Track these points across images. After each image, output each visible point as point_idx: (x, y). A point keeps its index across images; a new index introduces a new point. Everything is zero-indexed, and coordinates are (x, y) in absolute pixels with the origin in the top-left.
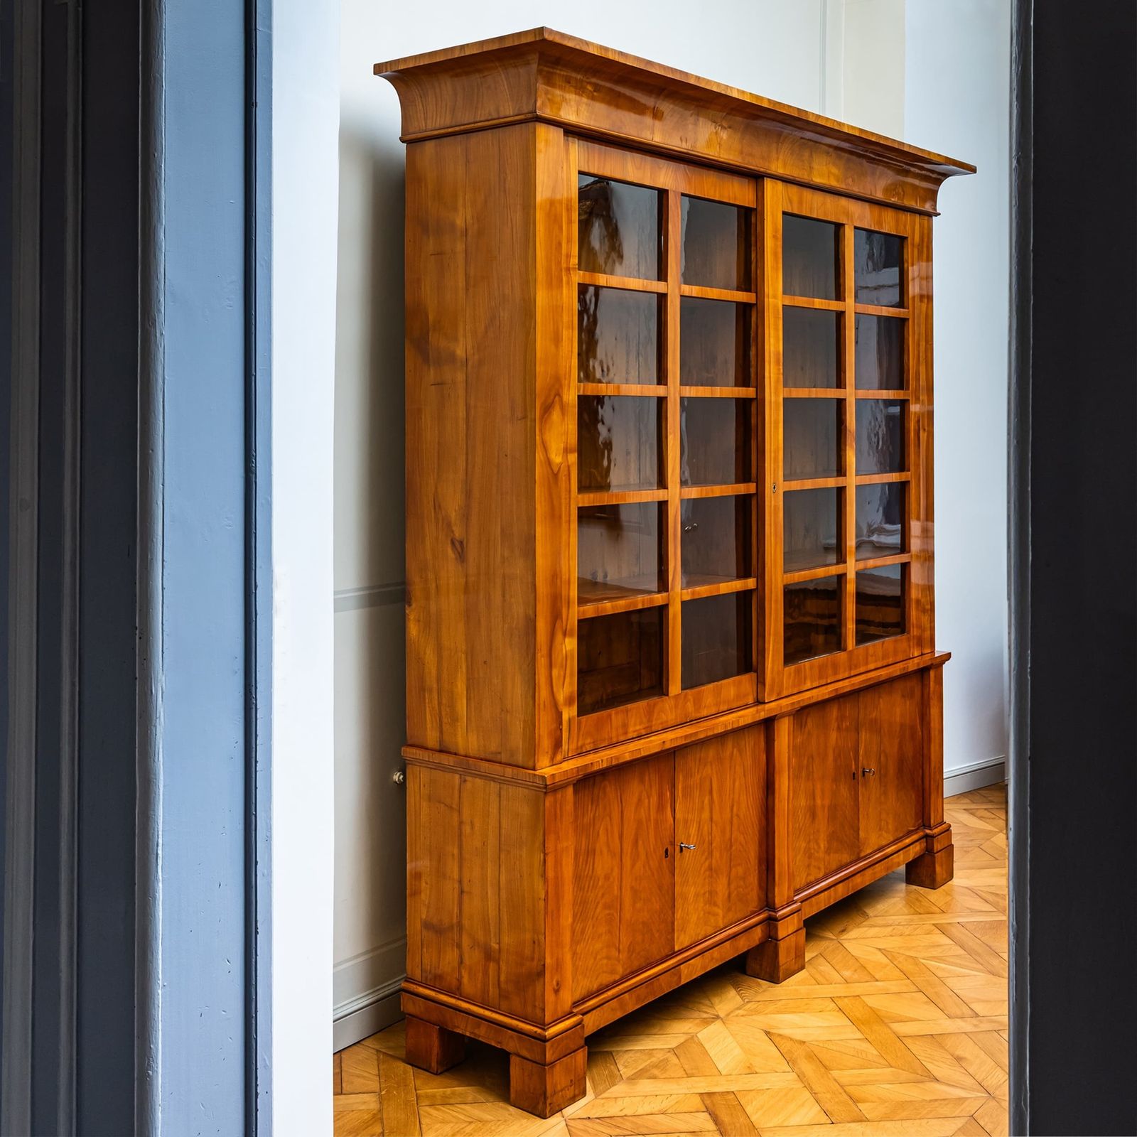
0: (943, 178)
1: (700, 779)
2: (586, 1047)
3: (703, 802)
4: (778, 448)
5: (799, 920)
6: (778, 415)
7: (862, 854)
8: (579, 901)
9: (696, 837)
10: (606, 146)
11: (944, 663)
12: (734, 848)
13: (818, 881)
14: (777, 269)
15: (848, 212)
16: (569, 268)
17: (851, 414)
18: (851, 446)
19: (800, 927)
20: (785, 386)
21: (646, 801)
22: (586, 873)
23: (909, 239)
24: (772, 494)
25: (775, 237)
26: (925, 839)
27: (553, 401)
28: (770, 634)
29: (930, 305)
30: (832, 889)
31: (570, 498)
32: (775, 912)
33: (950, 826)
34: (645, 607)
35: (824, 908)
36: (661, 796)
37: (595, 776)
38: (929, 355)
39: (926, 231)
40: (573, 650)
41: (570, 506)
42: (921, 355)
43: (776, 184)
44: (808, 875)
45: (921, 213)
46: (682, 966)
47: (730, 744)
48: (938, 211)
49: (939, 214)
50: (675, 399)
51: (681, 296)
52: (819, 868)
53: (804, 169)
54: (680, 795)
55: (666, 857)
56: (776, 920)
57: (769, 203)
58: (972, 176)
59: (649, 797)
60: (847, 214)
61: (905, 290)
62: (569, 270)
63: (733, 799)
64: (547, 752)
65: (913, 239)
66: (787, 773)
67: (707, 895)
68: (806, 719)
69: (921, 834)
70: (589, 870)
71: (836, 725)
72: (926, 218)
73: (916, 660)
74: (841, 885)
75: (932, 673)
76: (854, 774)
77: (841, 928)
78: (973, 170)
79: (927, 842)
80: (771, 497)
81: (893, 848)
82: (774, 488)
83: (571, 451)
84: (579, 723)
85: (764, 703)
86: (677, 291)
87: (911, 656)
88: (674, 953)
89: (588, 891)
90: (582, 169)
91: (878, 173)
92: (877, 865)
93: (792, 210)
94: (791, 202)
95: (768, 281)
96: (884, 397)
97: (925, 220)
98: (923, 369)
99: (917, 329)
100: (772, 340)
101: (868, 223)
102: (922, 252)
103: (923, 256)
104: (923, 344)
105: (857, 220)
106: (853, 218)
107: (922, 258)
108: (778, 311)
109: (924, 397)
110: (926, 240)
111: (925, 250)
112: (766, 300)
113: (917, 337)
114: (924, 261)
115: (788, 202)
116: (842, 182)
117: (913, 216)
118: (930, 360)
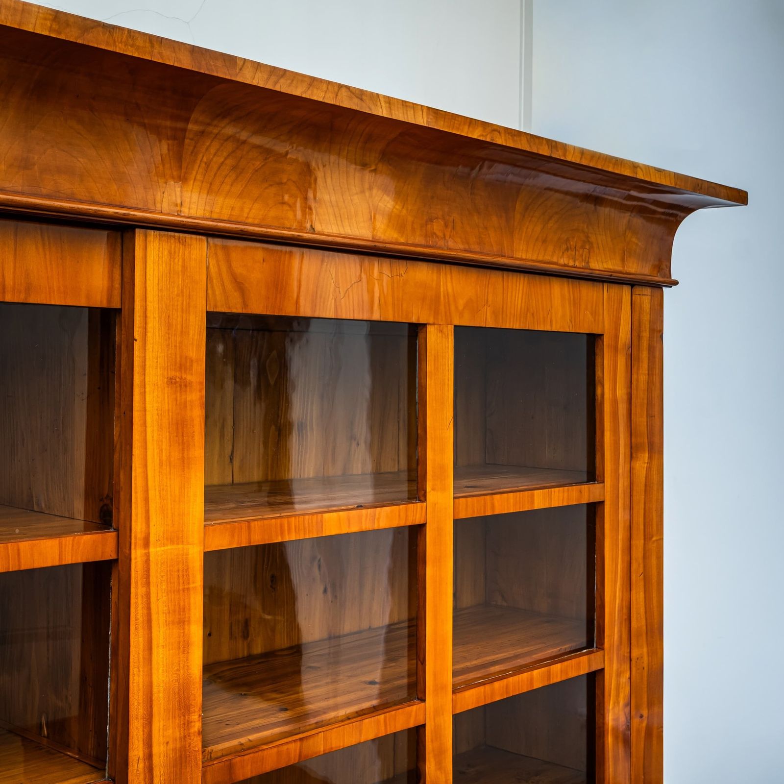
0: (682, 214)
15: (437, 297)
23: (606, 339)
25: (177, 384)
29: (655, 463)
39: (646, 318)
42: (634, 566)
43: (184, 243)
45: (633, 283)
48: (673, 278)
49: (676, 283)
53: (283, 203)
57: (152, 296)
58: (740, 209)
60: (434, 302)
61: (597, 444)
65: (616, 337)
72: (648, 291)
78: (739, 197)
93: (245, 305)
94: (240, 286)
95: (147, 500)
96: (537, 685)
97: (645, 297)
98: (638, 596)
99: (623, 516)
100: (160, 656)
101: (495, 314)
102: (639, 359)
103: (638, 369)
104: (638, 543)
105: (461, 314)
106: (453, 308)
107: (638, 374)
108: (185, 573)
109: (640, 651)
110: (646, 334)
111: (645, 355)
112: (137, 555)
113: (622, 535)
114: (642, 377)
115: (229, 286)
116: (413, 230)
117: (615, 290)
118: (654, 572)
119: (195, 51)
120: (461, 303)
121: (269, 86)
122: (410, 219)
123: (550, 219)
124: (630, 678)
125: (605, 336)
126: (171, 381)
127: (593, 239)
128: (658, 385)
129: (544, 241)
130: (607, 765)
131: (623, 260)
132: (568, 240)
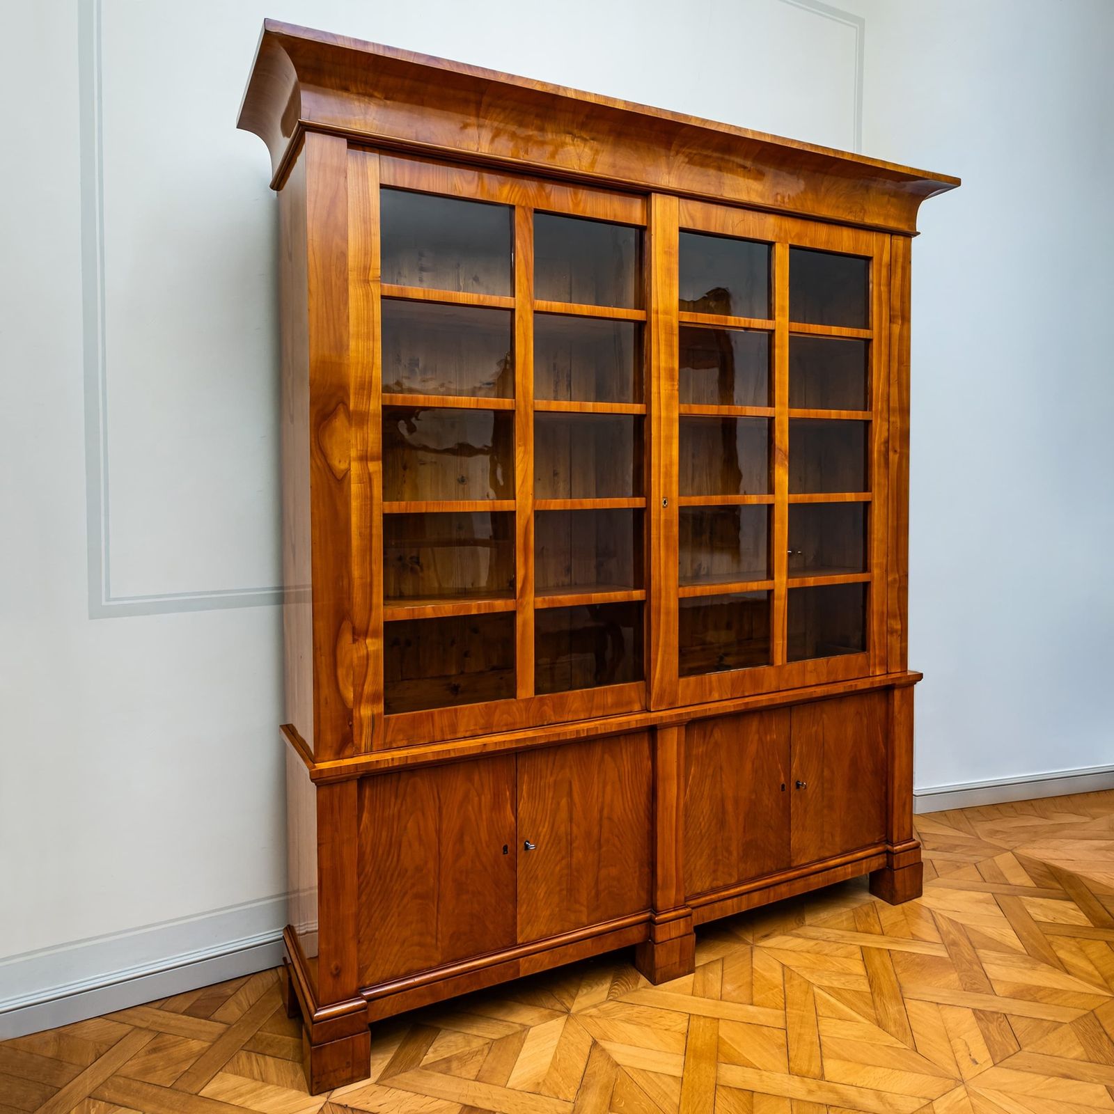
1: (555, 781)
2: (370, 1032)
3: (558, 804)
4: (671, 464)
5: (687, 926)
6: (671, 430)
7: (794, 864)
8: (378, 890)
9: (547, 837)
10: (421, 161)
11: (915, 683)
12: (604, 849)
13: (727, 887)
14: (671, 285)
16: (368, 280)
17: (782, 432)
18: (782, 464)
19: (690, 931)
20: (681, 402)
21: (476, 799)
22: (388, 864)
23: (875, 260)
24: (662, 508)
25: (668, 253)
26: (885, 855)
27: (335, 409)
28: (657, 645)
29: (905, 327)
30: (744, 896)
31: (371, 505)
32: (655, 915)
33: (919, 844)
34: (482, 612)
35: (730, 914)
36: (497, 796)
37: (399, 772)
38: (904, 376)
39: (900, 252)
40: (378, 650)
41: (371, 513)
42: (892, 376)
43: (671, 199)
44: (714, 880)
45: (893, 233)
46: (521, 959)
47: (598, 750)
48: (917, 231)
49: (919, 233)
50: (526, 414)
51: (535, 312)
52: (730, 875)
53: (709, 184)
54: (525, 794)
55: (504, 854)
56: (655, 923)
57: (658, 219)
59: (479, 796)
60: (779, 232)
62: (368, 282)
63: (603, 803)
64: (331, 747)
65: (881, 259)
66: (676, 781)
67: (565, 892)
68: (712, 731)
69: (880, 848)
70: (392, 861)
71: (756, 737)
72: (901, 238)
73: (878, 679)
74: (758, 893)
75: (897, 693)
76: (783, 786)
77: (764, 933)
78: (956, 182)
79: (887, 858)
80: (660, 512)
81: (838, 861)
82: (665, 502)
83: (373, 459)
84: (387, 721)
85: (650, 712)
86: (529, 307)
87: (871, 675)
88: (516, 944)
89: (391, 881)
90: (386, 183)
91: (823, 189)
92: (812, 877)
93: (694, 226)
94: (692, 218)
95: (657, 296)
96: (833, 417)
97: (899, 241)
98: (894, 391)
99: (884, 350)
100: (662, 357)
101: (811, 241)
102: (895, 273)
103: (895, 276)
104: (895, 365)
105: (792, 239)
106: (788, 236)
107: (895, 279)
108: (672, 327)
109: (895, 419)
110: (900, 260)
111: (899, 271)
112: (653, 316)
113: (884, 358)
114: (897, 281)
115: (688, 218)
116: (768, 198)
117: (880, 236)
118: (904, 381)
119: (673, 113)
120: (793, 235)
121: (701, 126)
122: (767, 194)
123: (840, 197)
124: (889, 430)
125: (874, 258)
126: (665, 253)
127: (866, 207)
128: (908, 285)
129: (838, 207)
130: (873, 468)
131: (885, 219)
132: (850, 208)
